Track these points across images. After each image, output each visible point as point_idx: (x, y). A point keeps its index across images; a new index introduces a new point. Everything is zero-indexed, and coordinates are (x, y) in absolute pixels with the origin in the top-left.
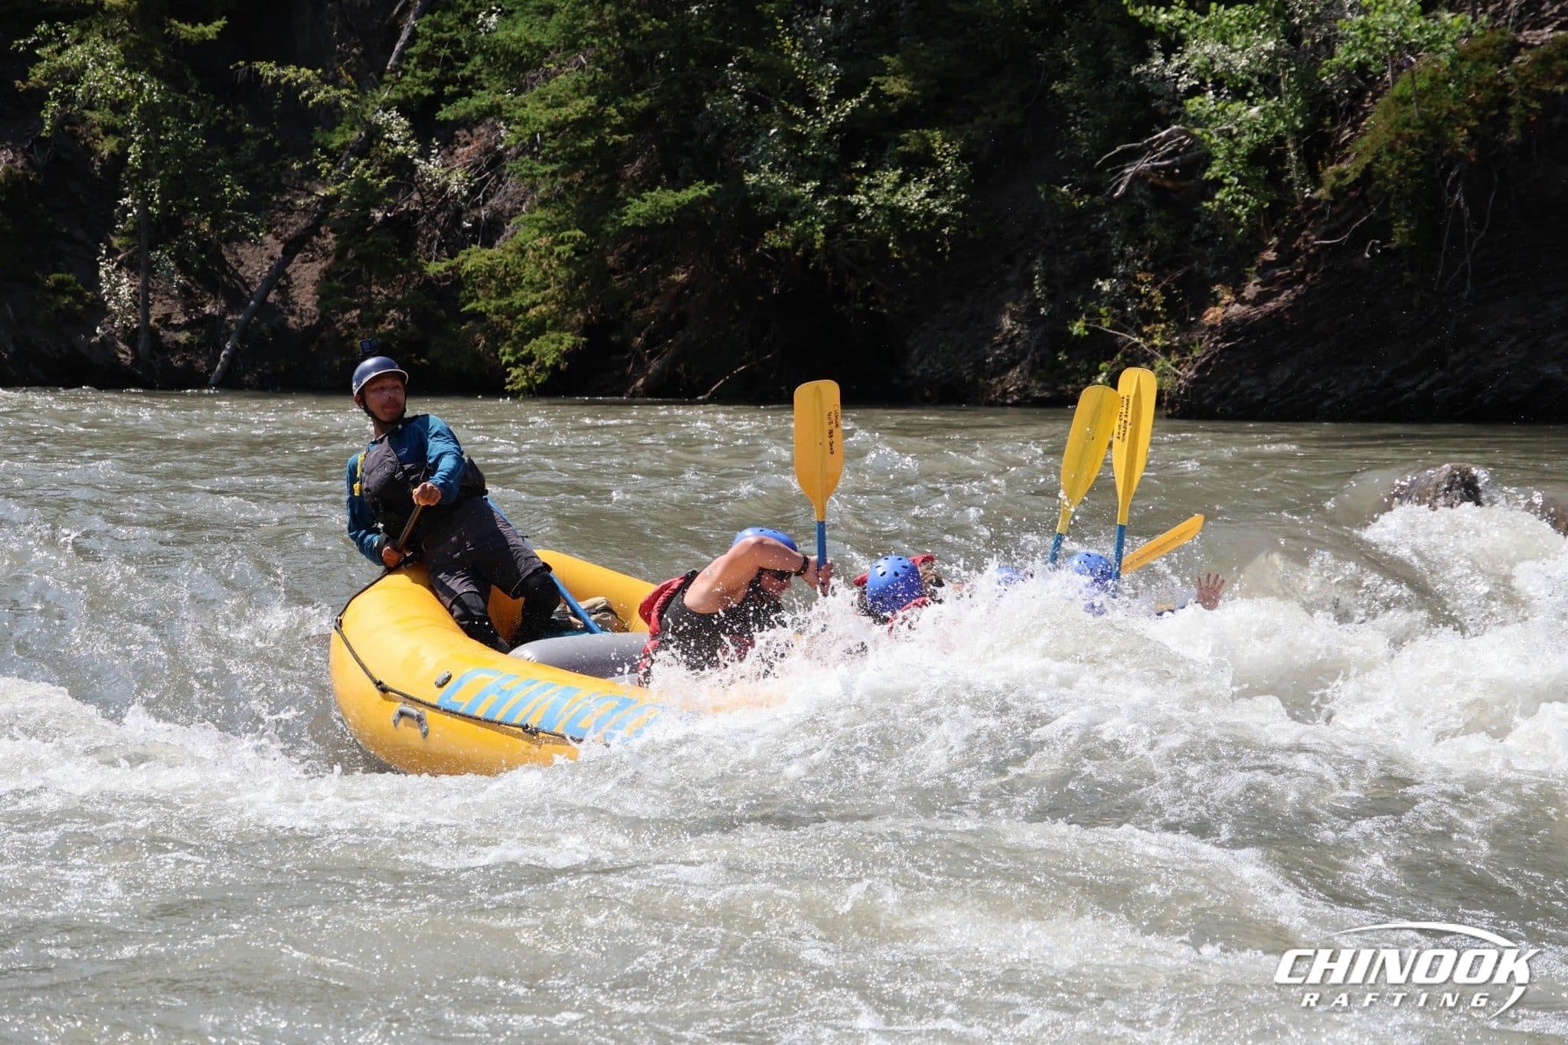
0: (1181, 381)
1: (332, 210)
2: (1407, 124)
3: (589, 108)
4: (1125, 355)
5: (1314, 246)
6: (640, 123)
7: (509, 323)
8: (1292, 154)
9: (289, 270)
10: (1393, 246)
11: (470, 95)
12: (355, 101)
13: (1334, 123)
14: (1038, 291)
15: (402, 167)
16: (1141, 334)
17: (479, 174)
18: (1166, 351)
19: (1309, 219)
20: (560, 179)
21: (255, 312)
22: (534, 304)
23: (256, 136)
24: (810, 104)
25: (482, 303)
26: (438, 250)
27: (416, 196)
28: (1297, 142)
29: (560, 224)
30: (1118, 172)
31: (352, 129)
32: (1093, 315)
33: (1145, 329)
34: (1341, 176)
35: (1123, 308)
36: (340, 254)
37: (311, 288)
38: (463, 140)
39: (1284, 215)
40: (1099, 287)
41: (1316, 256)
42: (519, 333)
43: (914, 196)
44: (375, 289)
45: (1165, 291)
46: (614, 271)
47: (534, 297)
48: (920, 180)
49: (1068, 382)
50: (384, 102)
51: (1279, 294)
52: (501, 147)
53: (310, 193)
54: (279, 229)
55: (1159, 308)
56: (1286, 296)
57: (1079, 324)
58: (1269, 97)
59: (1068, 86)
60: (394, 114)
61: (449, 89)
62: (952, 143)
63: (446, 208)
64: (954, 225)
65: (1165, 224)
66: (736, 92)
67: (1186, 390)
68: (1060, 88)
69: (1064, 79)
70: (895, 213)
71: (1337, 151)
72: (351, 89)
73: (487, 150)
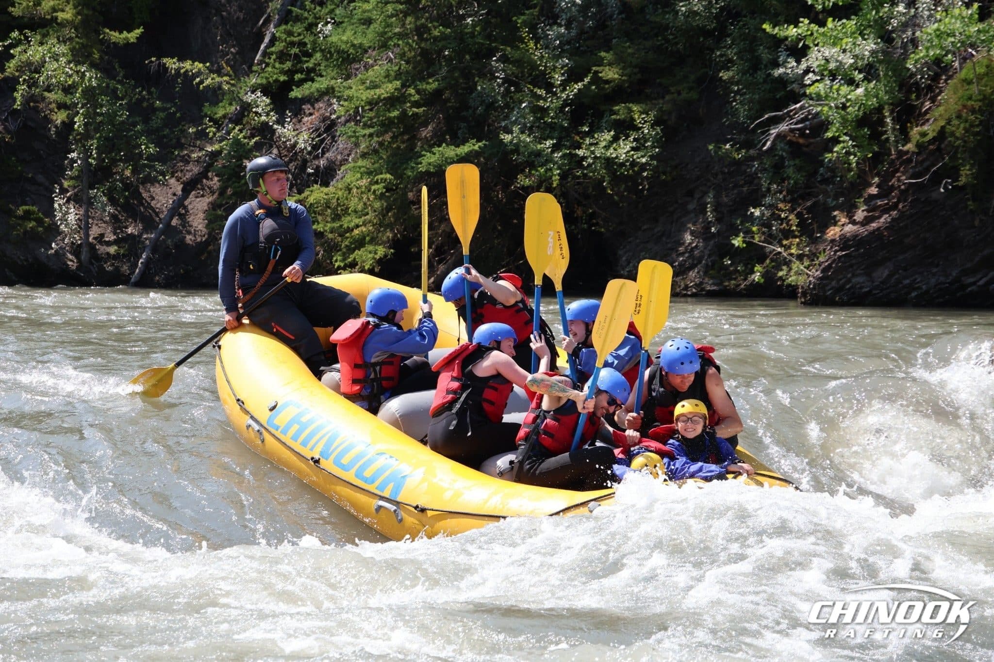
0: (811, 279)
1: (216, 161)
2: (970, 98)
3: (396, 89)
4: (772, 260)
5: (904, 184)
6: (432, 99)
7: (340, 239)
8: (888, 120)
9: (186, 203)
10: (960, 184)
11: (313, 80)
12: (233, 85)
13: (918, 98)
14: (710, 217)
15: (265, 131)
16: (782, 246)
17: (319, 136)
18: (800, 258)
19: (901, 165)
20: (376, 139)
21: (163, 232)
22: (357, 226)
23: (164, 109)
24: (549, 86)
25: (321, 225)
26: (290, 189)
27: (275, 151)
28: (892, 112)
29: (375, 170)
30: (766, 132)
31: (231, 104)
32: (748, 232)
33: (785, 242)
34: (924, 134)
35: (770, 226)
36: (222, 192)
37: (201, 215)
38: (307, 112)
39: (882, 163)
40: (752, 213)
41: (906, 191)
42: (347, 246)
43: (623, 150)
45: (799, 216)
46: (413, 203)
47: (359, 221)
48: (627, 138)
49: (731, 279)
50: (253, 86)
51: (879, 217)
52: (333, 117)
53: (201, 149)
54: (179, 174)
55: (795, 228)
56: (885, 219)
57: (740, 239)
58: (869, 81)
59: (731, 73)
60: (259, 94)
61: (298, 76)
62: (648, 114)
63: (296, 159)
64: (650, 170)
65: (799, 169)
66: (498, 77)
67: (815, 285)
68: (725, 75)
69: (728, 69)
70: (609, 162)
71: (920, 117)
72: (230, 76)
73: (324, 119)
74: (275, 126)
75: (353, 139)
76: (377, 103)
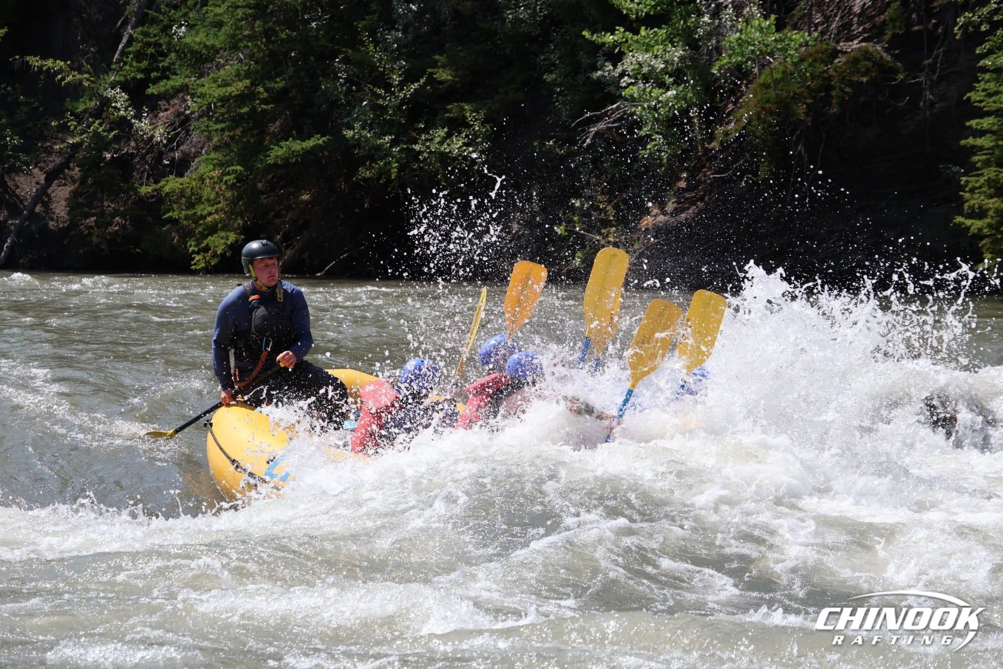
1: (78, 152)
2: (768, 101)
3: (246, 87)
4: (591, 247)
5: (710, 178)
6: (277, 97)
7: (194, 226)
8: (696, 120)
9: (49, 191)
10: (760, 179)
11: (168, 78)
12: (92, 82)
13: (722, 100)
14: (535, 207)
15: (124, 125)
16: (600, 234)
17: (174, 130)
18: (617, 245)
20: (227, 133)
21: (27, 218)
22: (210, 214)
23: (27, 104)
24: (388, 86)
25: (176, 213)
26: (148, 179)
27: (133, 144)
28: (699, 112)
29: (227, 162)
30: (586, 131)
31: (91, 100)
32: (570, 222)
34: (727, 134)
35: (589, 217)
36: (83, 180)
37: (63, 203)
38: (163, 108)
39: (690, 159)
40: (573, 204)
41: (712, 184)
42: (200, 232)
43: (456, 145)
44: (106, 204)
45: (616, 207)
46: (262, 193)
47: (210, 209)
48: (459, 135)
49: (554, 265)
50: (111, 83)
51: (688, 208)
52: (188, 112)
53: (63, 141)
54: (42, 164)
55: (612, 218)
56: (692, 210)
57: (562, 227)
58: (679, 85)
59: (554, 76)
60: (118, 90)
61: (154, 75)
62: (478, 113)
63: (153, 152)
64: (481, 164)
65: (616, 164)
66: (341, 78)
68: (549, 77)
69: (551, 72)
70: (444, 158)
71: (724, 118)
72: (90, 74)
73: (179, 114)
75: (206, 133)
76: (228, 100)
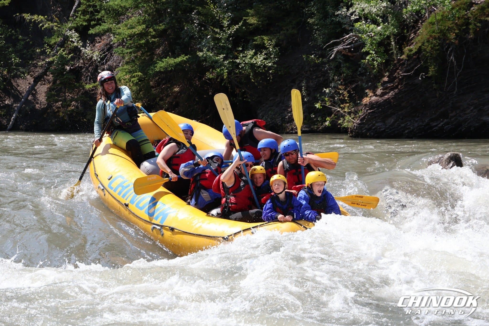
0: (355, 124)
1: (51, 66)
2: (434, 32)
3: (143, 29)
4: (335, 115)
5: (401, 76)
6: (161, 34)
8: (393, 43)
9: (36, 88)
10: (429, 75)
11: (100, 25)
12: (59, 27)
13: (408, 32)
14: (304, 93)
15: (76, 50)
16: (340, 107)
17: (104, 53)
18: (349, 113)
19: (399, 66)
20: (133, 55)
21: (24, 103)
23: (23, 40)
24: (221, 27)
26: (90, 80)
27: (81, 61)
28: (395, 39)
29: (133, 71)
30: (331, 50)
31: (58, 37)
32: (323, 101)
33: (342, 106)
34: (411, 50)
35: (334, 98)
36: (54, 82)
37: (44, 94)
38: (98, 41)
39: (390, 65)
40: (325, 91)
41: (402, 79)
43: (259, 59)
44: (67, 94)
45: (349, 92)
46: (153, 87)
48: (261, 53)
49: (315, 125)
50: (69, 28)
51: (389, 93)
52: (112, 43)
53: (43, 60)
54: (32, 73)
55: (347, 98)
56: (391, 93)
57: (319, 104)
58: (384, 23)
59: (313, 20)
60: (73, 32)
61: (93, 23)
62: (272, 41)
63: (92, 65)
64: (273, 69)
65: (348, 68)
66: (195, 23)
67: (357, 127)
68: (310, 21)
69: (312, 18)
70: (252, 66)
71: (409, 42)
72: (57, 23)
73: (107, 44)
74: (81, 48)
75: (122, 55)
76: (133, 36)
